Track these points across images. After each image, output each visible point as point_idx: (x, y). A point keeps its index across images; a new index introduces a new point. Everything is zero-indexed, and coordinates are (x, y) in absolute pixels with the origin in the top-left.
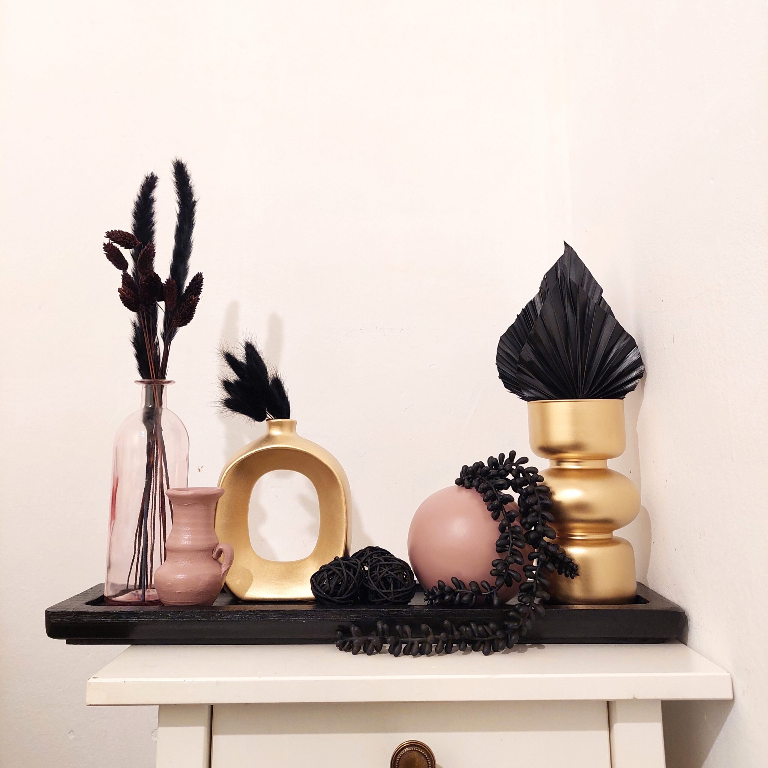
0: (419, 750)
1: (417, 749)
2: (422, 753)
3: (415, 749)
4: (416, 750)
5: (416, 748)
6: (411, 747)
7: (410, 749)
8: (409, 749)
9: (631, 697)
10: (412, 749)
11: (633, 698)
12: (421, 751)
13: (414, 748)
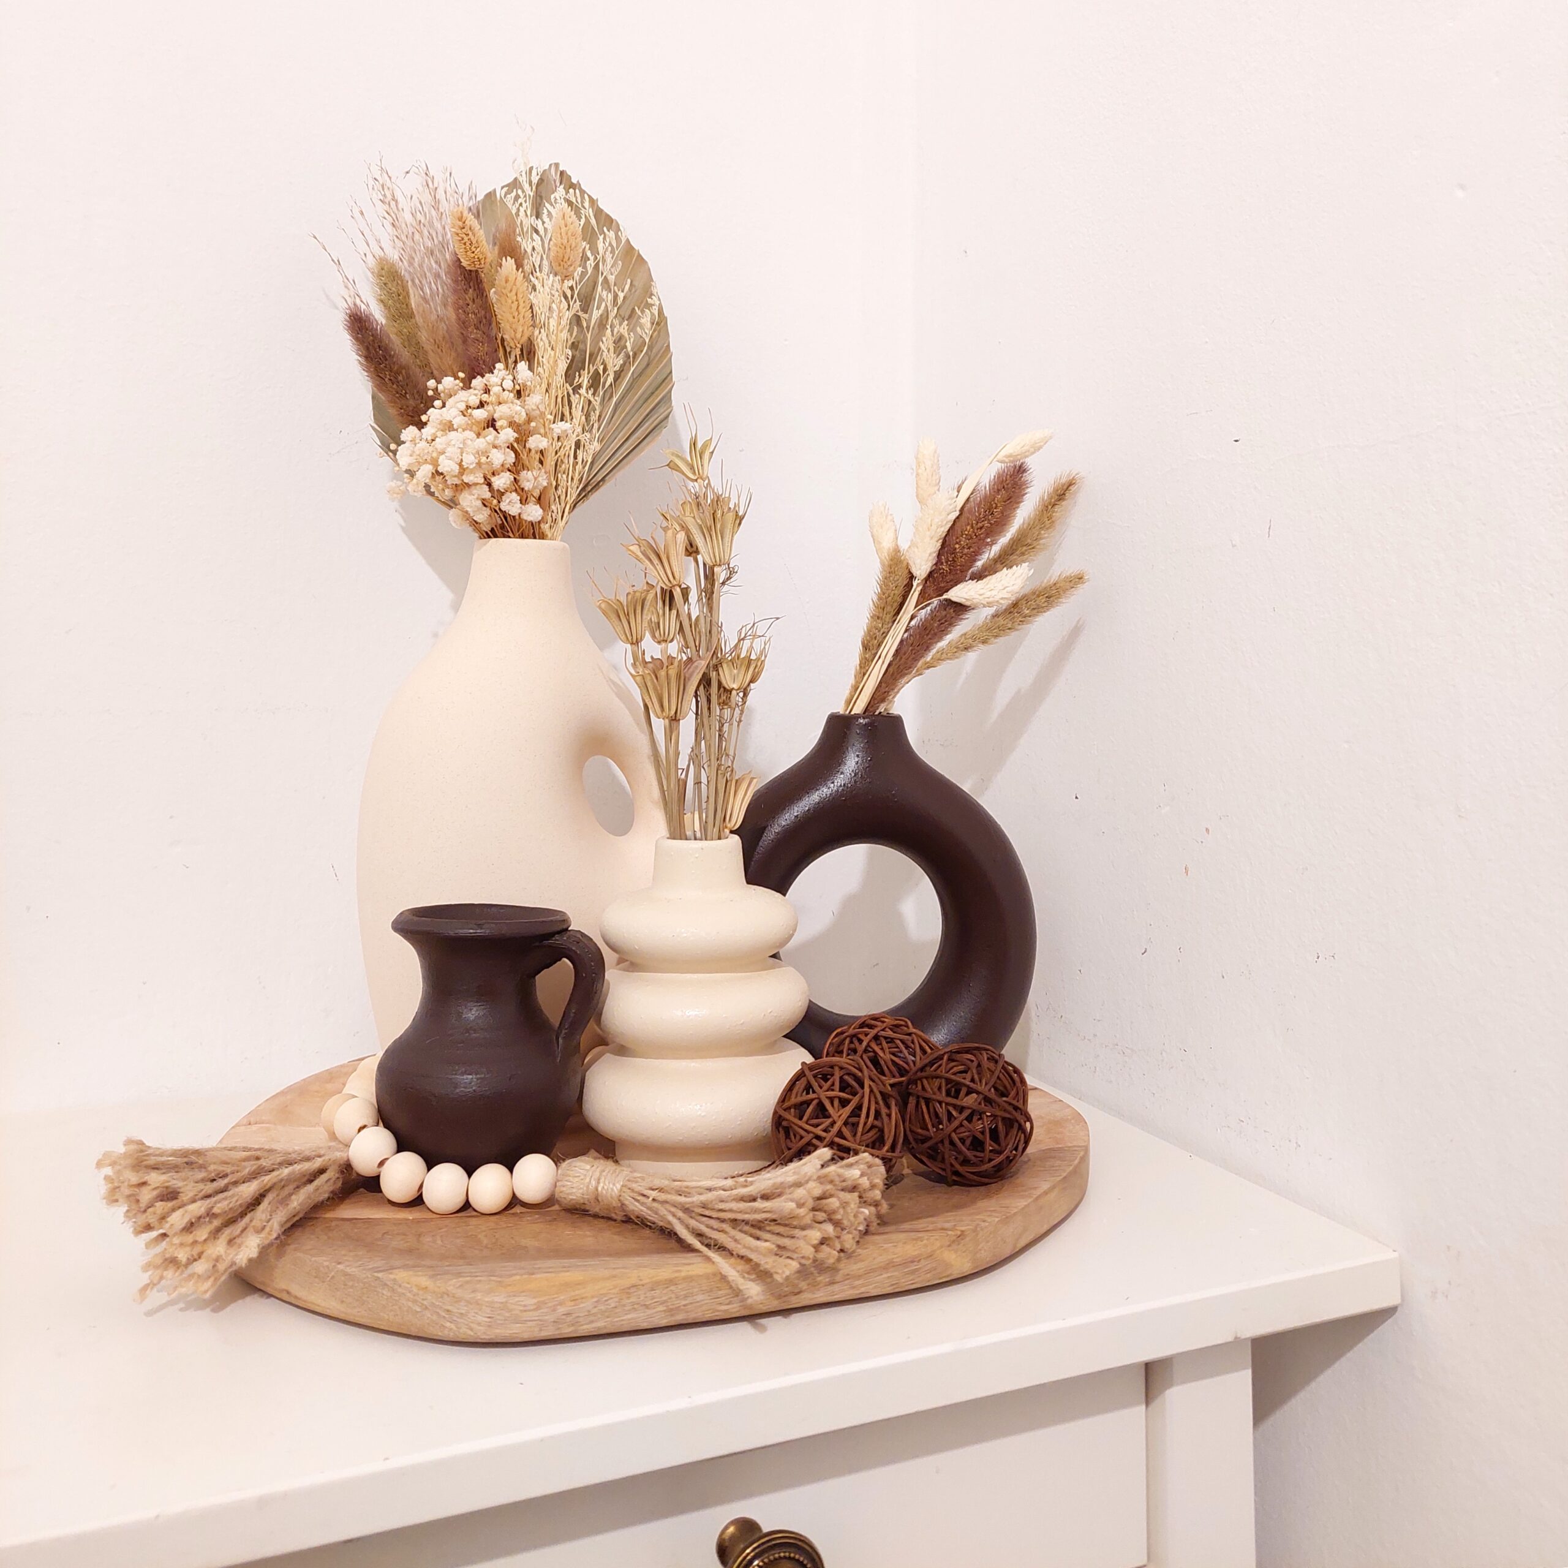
0: (792, 1555)
1: (787, 1554)
2: (798, 1560)
3: (782, 1555)
4: (785, 1557)
5: (785, 1552)
6: (773, 1552)
7: (772, 1558)
8: (768, 1557)
9: (1230, 1339)
10: (777, 1556)
11: (1234, 1336)
12: (797, 1557)
13: (779, 1553)
